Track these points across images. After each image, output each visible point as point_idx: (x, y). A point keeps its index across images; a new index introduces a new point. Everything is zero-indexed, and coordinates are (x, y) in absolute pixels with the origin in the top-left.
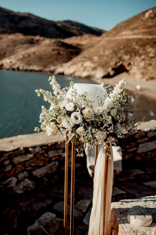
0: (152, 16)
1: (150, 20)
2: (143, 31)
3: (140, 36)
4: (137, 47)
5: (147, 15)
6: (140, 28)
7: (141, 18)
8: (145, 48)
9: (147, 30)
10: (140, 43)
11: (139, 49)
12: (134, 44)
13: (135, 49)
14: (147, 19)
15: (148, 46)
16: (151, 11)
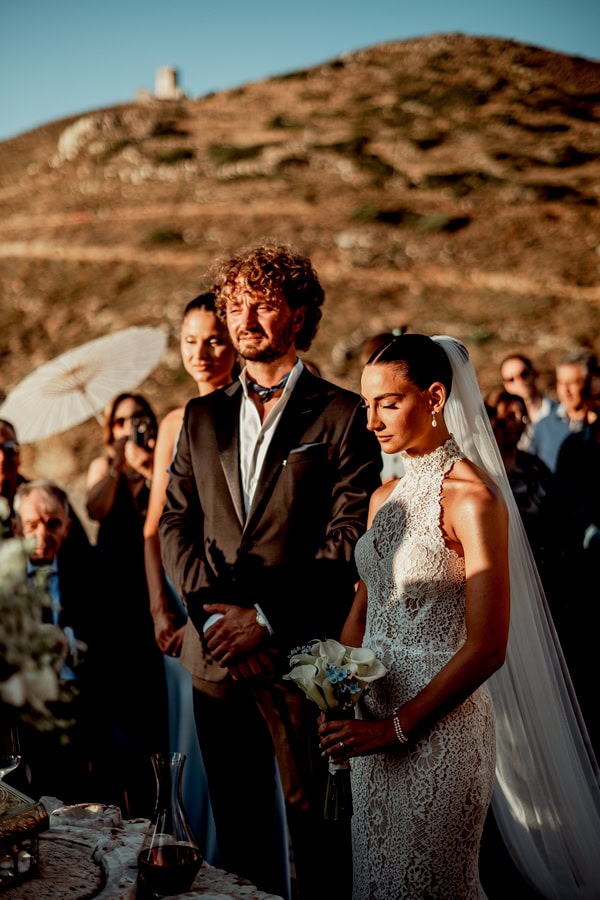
0: (97, 148)
1: (84, 169)
2: (56, 220)
3: (40, 249)
4: (33, 307)
5: (69, 142)
6: (39, 205)
7: (40, 154)
8: (78, 311)
9: (73, 219)
10: (47, 284)
11: (47, 317)
12: (15, 286)
13: (21, 315)
14: (74, 163)
15: (93, 304)
16: (84, 126)
